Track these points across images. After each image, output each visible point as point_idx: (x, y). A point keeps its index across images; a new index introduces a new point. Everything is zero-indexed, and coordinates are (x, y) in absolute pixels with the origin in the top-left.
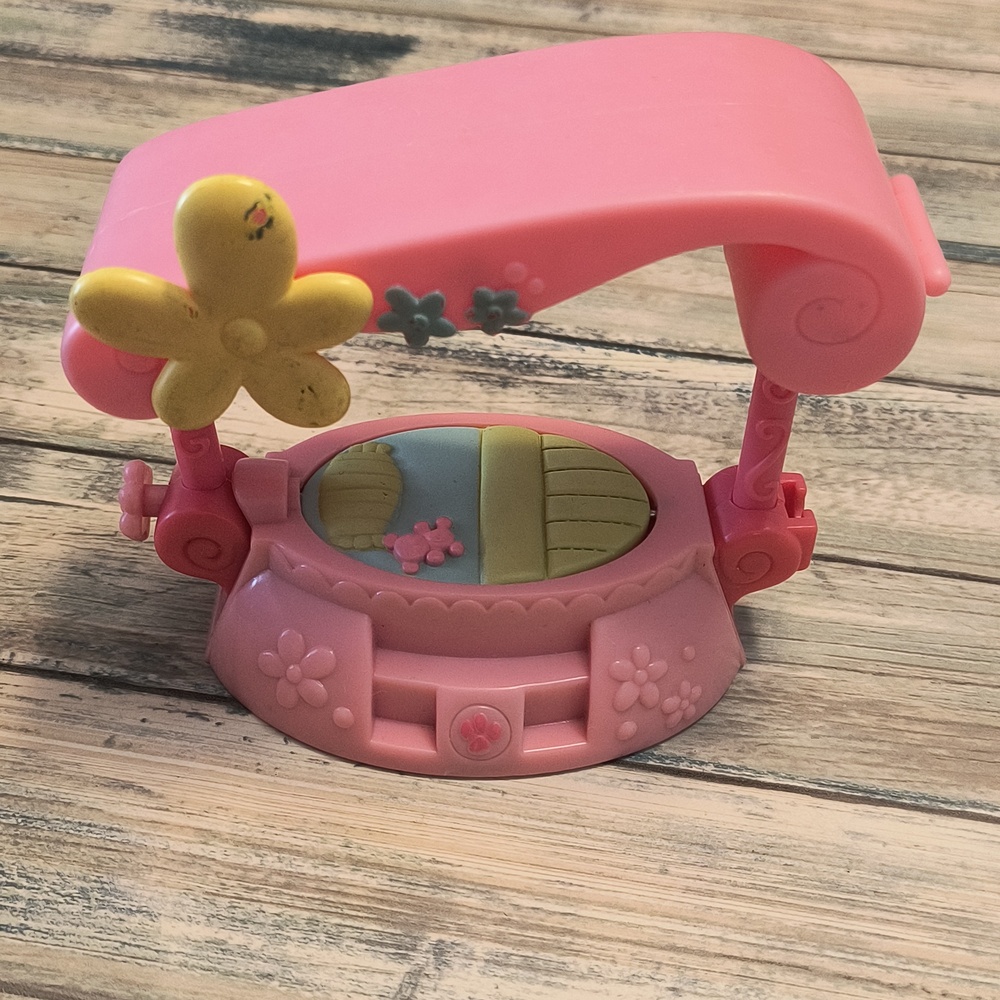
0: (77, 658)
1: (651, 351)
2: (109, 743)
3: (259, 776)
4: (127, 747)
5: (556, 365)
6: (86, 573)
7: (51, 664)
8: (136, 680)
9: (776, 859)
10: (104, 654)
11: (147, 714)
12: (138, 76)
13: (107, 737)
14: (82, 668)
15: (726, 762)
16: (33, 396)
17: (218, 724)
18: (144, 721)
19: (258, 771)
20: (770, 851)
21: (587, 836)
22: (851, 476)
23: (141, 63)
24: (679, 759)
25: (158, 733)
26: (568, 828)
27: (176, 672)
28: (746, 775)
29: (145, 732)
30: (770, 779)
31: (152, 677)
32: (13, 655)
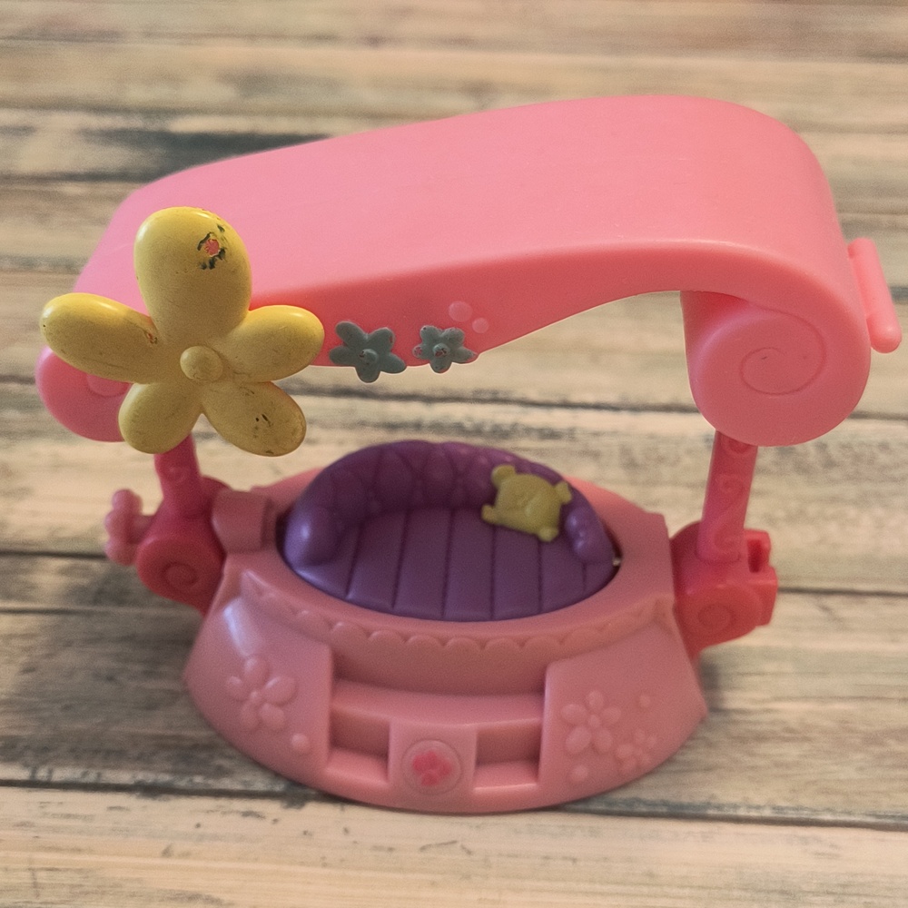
0: (117, 767)
1: (615, 408)
2: (167, 853)
3: (326, 871)
4: (186, 855)
5: (528, 431)
6: (110, 679)
7: (91, 778)
8: (183, 783)
9: (855, 899)
10: (144, 760)
11: (201, 818)
12: (71, 189)
13: (163, 847)
14: (125, 777)
15: (782, 804)
16: (25, 506)
17: (275, 821)
18: (198, 826)
19: (325, 865)
20: (847, 890)
21: (666, 896)
22: (830, 510)
23: (72, 177)
24: (735, 807)
25: (215, 837)
26: (645, 890)
27: (221, 772)
28: (805, 815)
29: (201, 838)
30: (828, 817)
31: (198, 779)
32: (51, 772)
